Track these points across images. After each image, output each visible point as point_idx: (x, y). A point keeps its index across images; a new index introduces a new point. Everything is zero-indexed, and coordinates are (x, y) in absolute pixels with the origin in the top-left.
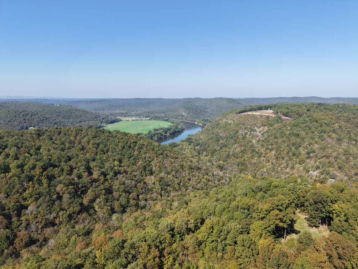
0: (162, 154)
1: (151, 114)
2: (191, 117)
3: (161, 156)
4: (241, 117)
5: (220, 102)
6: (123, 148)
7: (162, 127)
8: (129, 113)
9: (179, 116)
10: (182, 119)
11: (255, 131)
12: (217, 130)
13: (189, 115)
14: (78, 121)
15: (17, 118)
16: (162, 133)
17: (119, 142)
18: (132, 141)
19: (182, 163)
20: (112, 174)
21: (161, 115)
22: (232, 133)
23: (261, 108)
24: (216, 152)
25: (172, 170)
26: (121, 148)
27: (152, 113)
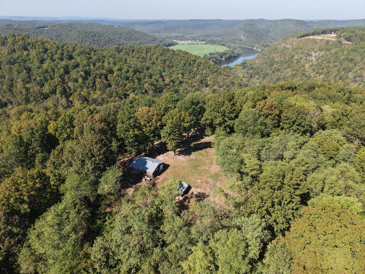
0: (216, 72)
1: (207, 38)
2: (250, 42)
3: (215, 73)
4: (301, 41)
5: (287, 25)
6: (185, 65)
7: (218, 52)
8: (185, 36)
9: (237, 40)
10: (240, 44)
11: (311, 55)
12: (274, 55)
13: (248, 39)
14: (138, 43)
15: (87, 39)
16: (218, 57)
17: (181, 60)
18: (192, 59)
19: (233, 80)
20: (178, 82)
21: (217, 39)
22: (287, 57)
23: (326, 32)
24: (268, 76)
25: (224, 85)
26: (183, 65)
27: (208, 36)
